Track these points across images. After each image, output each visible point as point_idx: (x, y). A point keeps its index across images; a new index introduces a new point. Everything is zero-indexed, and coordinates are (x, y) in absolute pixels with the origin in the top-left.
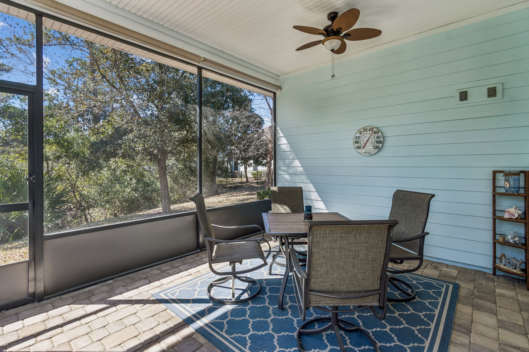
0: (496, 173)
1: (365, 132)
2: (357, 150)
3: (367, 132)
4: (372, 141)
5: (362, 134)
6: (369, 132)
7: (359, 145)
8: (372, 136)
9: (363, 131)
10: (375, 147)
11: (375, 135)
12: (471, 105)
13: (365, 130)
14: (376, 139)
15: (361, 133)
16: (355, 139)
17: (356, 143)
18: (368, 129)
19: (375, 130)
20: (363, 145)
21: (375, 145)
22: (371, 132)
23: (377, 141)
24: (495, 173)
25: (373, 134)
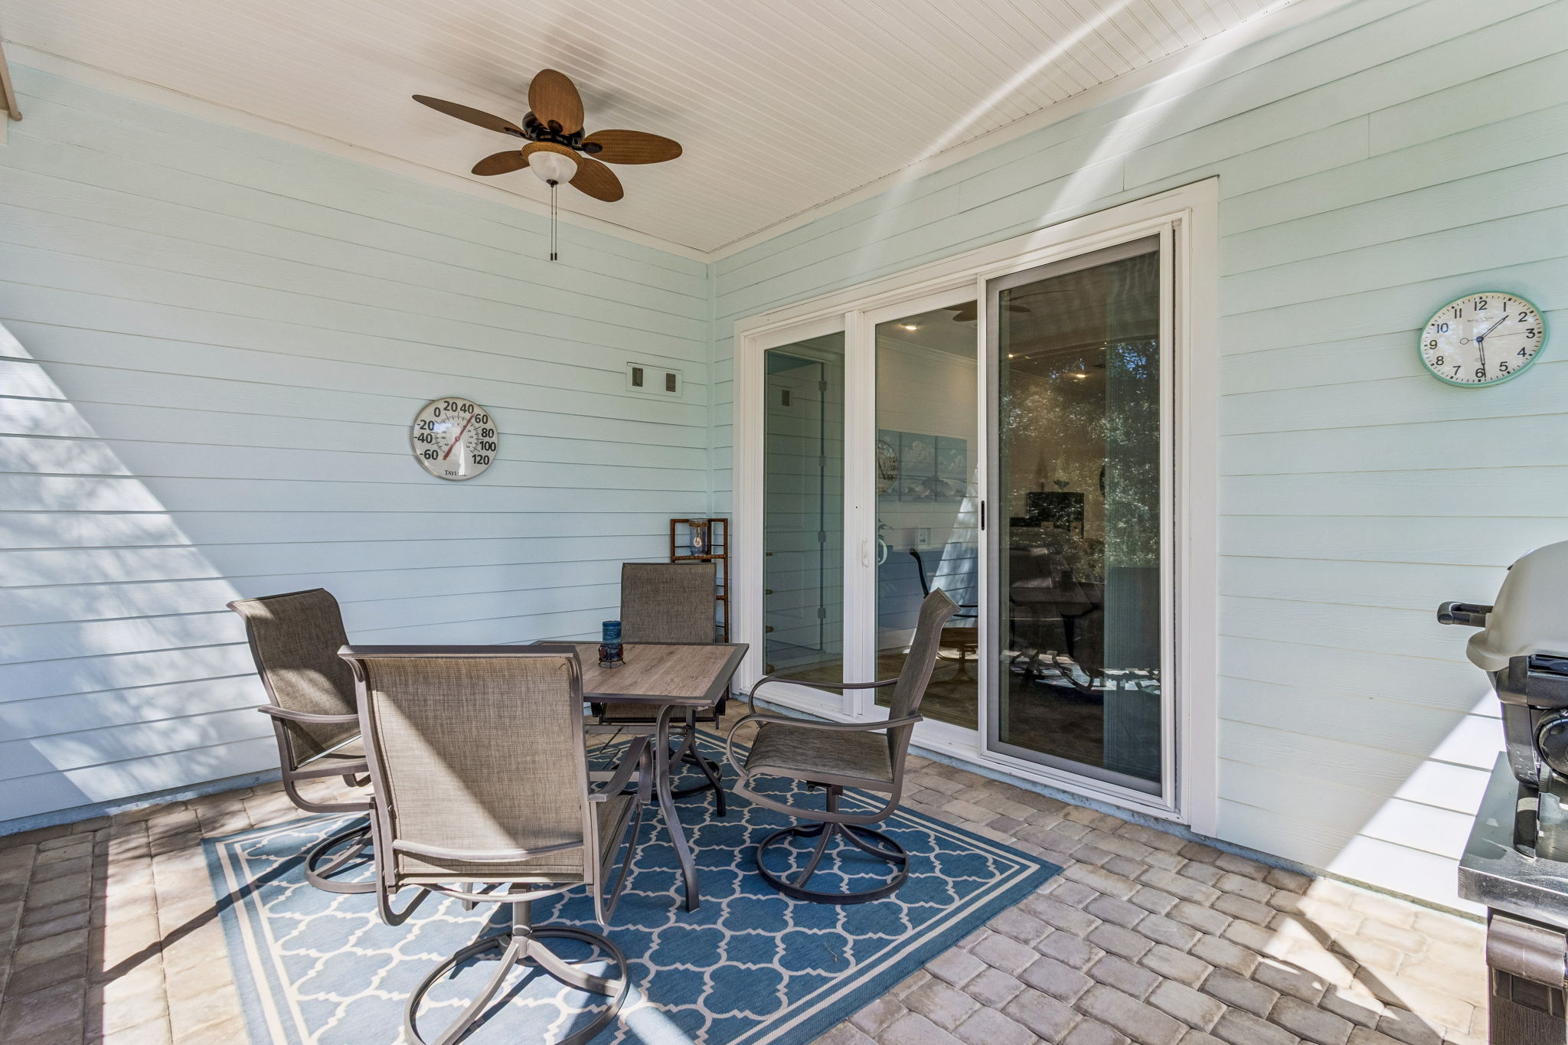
0: (676, 524)
1: (450, 413)
2: (426, 463)
3: (456, 414)
4: (471, 440)
5: (443, 416)
6: (462, 414)
7: (432, 447)
8: (469, 428)
9: (445, 409)
10: (478, 459)
11: (477, 425)
12: (646, 397)
13: (451, 404)
14: (481, 437)
15: (437, 412)
16: (417, 428)
17: (423, 440)
18: (460, 404)
19: (477, 411)
20: (446, 449)
21: (476, 453)
22: (467, 415)
23: (482, 443)
24: (674, 522)
25: (473, 420)
